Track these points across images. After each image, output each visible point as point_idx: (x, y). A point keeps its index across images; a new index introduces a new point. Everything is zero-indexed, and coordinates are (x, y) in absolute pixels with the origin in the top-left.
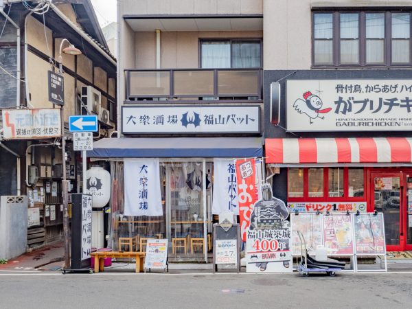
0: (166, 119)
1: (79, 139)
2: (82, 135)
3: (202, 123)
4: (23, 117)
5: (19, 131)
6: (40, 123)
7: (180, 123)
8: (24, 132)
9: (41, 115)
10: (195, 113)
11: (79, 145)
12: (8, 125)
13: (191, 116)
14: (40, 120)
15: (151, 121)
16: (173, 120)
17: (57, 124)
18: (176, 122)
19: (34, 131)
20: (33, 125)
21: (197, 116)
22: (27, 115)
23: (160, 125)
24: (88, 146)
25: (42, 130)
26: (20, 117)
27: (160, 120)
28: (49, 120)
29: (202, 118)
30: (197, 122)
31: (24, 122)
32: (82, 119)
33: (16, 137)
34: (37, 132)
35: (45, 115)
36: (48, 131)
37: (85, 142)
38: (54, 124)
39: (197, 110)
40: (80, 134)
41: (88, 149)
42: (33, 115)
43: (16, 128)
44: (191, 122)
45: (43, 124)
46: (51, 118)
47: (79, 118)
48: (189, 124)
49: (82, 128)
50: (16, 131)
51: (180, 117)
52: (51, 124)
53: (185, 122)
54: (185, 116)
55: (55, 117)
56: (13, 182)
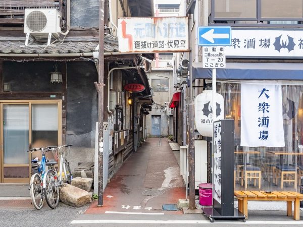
0: (258, 43)
1: (209, 55)
2: (214, 50)
3: (296, 47)
4: (143, 26)
5: (137, 44)
6: (164, 34)
7: (272, 47)
8: (144, 45)
9: (164, 24)
10: (289, 37)
11: (210, 62)
12: (125, 36)
13: (284, 39)
14: (163, 31)
15: (242, 44)
16: (265, 44)
17: (185, 36)
18: (269, 46)
19: (155, 44)
20: (154, 37)
21: (291, 39)
22: (147, 25)
23: (251, 49)
24: (220, 63)
25: (165, 43)
26: (139, 27)
27: (251, 43)
28: (174, 30)
29: (296, 42)
30: (291, 46)
31: (144, 33)
32: (213, 30)
33: (134, 50)
34: (159, 45)
35: (169, 25)
36: (173, 44)
37: (216, 58)
38: (180, 36)
39: (292, 33)
40: (210, 49)
41: (219, 67)
42: (155, 25)
43: (134, 40)
44: (284, 46)
45: (168, 35)
46: (176, 29)
47: (210, 29)
48: (283, 49)
49: (213, 42)
50: (134, 43)
51: (273, 41)
52: (177, 35)
53: (278, 46)
54: (278, 39)
55: (181, 27)
56: (94, 108)
